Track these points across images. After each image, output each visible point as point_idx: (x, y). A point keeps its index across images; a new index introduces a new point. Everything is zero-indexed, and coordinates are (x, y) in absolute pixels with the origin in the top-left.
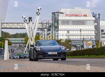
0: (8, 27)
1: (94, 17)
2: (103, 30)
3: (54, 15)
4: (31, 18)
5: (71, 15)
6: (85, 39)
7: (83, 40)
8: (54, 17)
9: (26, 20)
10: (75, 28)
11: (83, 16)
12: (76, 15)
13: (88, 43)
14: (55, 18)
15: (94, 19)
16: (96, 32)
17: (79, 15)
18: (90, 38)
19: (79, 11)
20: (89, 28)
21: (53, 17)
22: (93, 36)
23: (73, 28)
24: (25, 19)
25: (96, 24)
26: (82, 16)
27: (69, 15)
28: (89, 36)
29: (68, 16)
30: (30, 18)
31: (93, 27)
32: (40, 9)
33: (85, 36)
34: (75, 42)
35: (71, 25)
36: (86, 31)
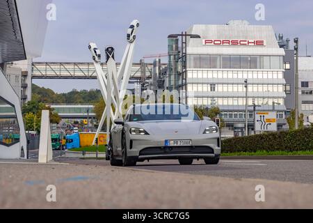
0: (50, 73)
1: (281, 46)
2: (307, 82)
3: (174, 42)
4: (112, 49)
5: (219, 42)
6: (257, 108)
7: (252, 108)
8: (174, 46)
9: (99, 56)
10: (230, 76)
11: (253, 44)
13: (267, 117)
14: (176, 50)
15: (282, 51)
16: (288, 88)
17: (241, 43)
18: (270, 103)
19: (242, 31)
20: (270, 76)
21: (172, 46)
22: (278, 97)
23: (225, 76)
24: (95, 52)
25: (288, 66)
26: (250, 44)
27: (216, 42)
28: (268, 97)
30: (110, 49)
31: (281, 76)
32: (135, 26)
33: (258, 97)
34: (231, 116)
35: (221, 69)
36: (260, 84)
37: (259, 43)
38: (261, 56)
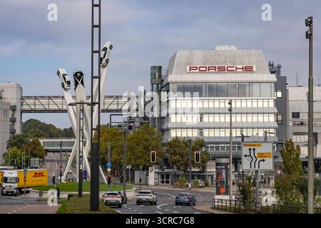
1: (272, 73)
2: (298, 113)
3: (157, 70)
5: (205, 69)
6: (245, 139)
7: (240, 140)
8: (157, 74)
10: (217, 105)
11: (241, 70)
12: (221, 70)
14: (159, 78)
15: (273, 78)
16: (280, 118)
17: (229, 69)
18: (261, 133)
19: (229, 56)
20: (260, 105)
21: (155, 75)
22: (269, 128)
23: (211, 105)
24: (65, 79)
25: (279, 94)
26: (238, 70)
27: (201, 69)
28: (258, 128)
29: (198, 71)
31: (272, 104)
32: (108, 48)
33: (247, 128)
34: (217, 148)
35: (207, 98)
36: (249, 113)
37: (248, 69)
38: (251, 83)
